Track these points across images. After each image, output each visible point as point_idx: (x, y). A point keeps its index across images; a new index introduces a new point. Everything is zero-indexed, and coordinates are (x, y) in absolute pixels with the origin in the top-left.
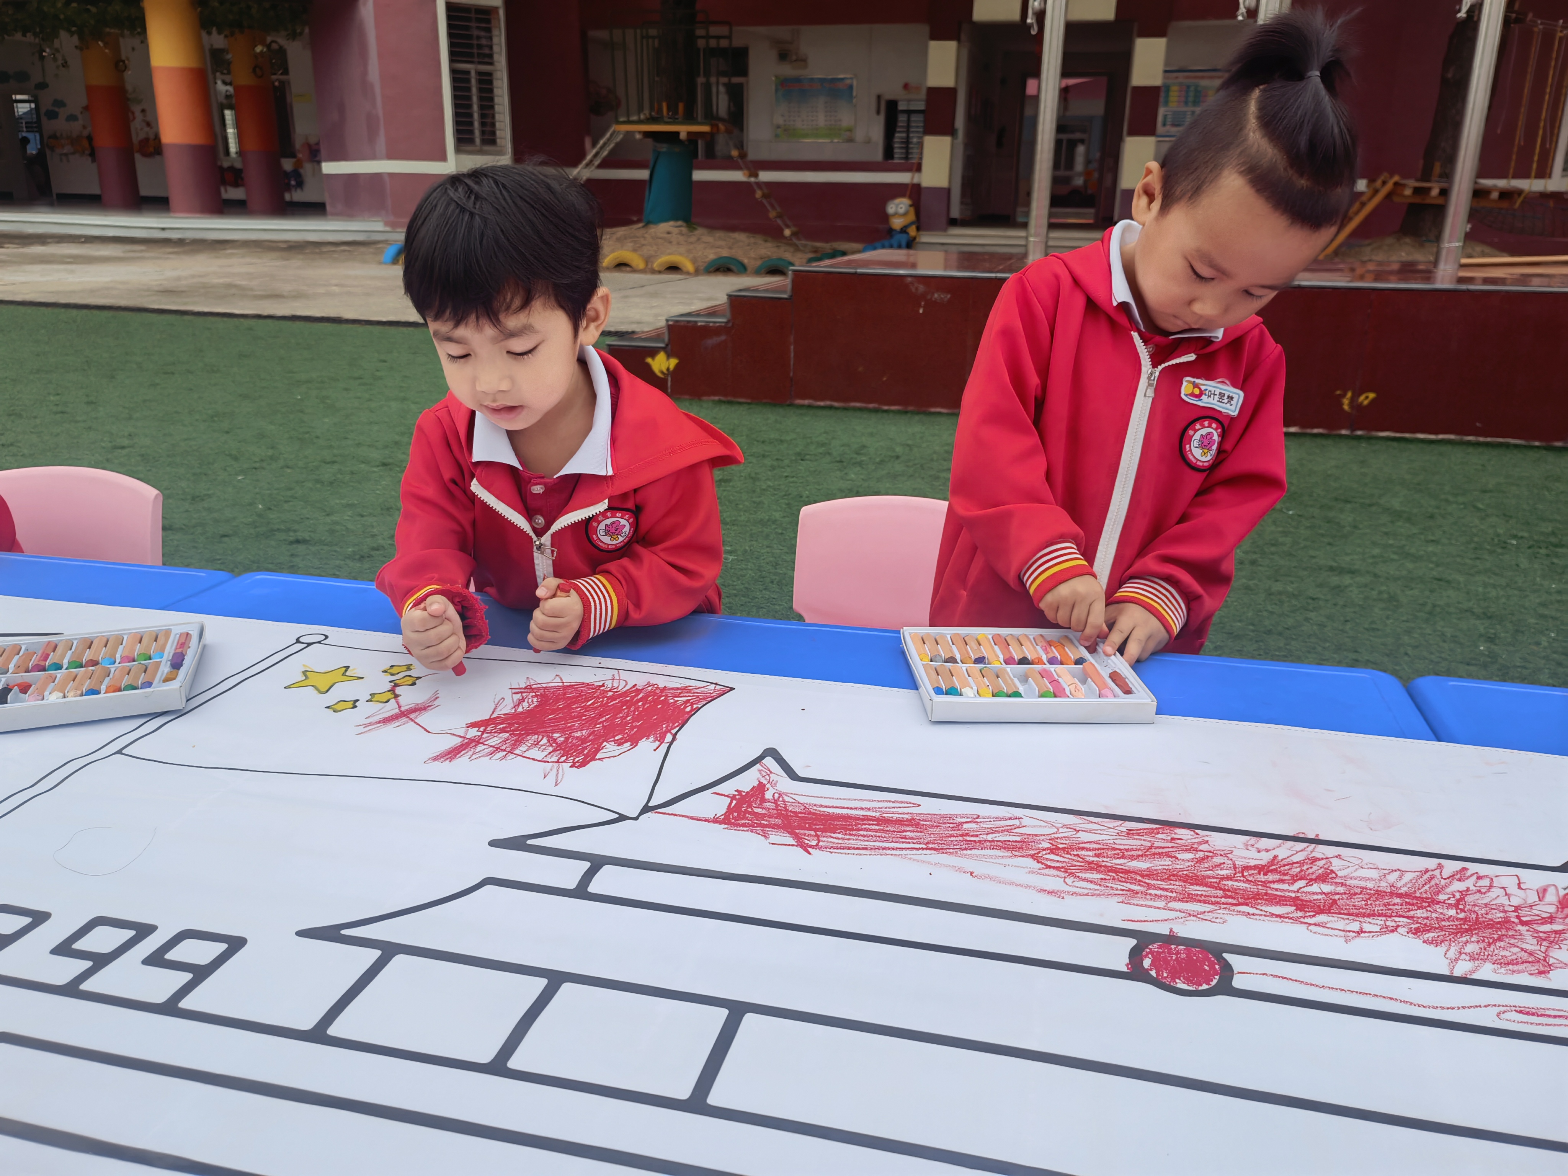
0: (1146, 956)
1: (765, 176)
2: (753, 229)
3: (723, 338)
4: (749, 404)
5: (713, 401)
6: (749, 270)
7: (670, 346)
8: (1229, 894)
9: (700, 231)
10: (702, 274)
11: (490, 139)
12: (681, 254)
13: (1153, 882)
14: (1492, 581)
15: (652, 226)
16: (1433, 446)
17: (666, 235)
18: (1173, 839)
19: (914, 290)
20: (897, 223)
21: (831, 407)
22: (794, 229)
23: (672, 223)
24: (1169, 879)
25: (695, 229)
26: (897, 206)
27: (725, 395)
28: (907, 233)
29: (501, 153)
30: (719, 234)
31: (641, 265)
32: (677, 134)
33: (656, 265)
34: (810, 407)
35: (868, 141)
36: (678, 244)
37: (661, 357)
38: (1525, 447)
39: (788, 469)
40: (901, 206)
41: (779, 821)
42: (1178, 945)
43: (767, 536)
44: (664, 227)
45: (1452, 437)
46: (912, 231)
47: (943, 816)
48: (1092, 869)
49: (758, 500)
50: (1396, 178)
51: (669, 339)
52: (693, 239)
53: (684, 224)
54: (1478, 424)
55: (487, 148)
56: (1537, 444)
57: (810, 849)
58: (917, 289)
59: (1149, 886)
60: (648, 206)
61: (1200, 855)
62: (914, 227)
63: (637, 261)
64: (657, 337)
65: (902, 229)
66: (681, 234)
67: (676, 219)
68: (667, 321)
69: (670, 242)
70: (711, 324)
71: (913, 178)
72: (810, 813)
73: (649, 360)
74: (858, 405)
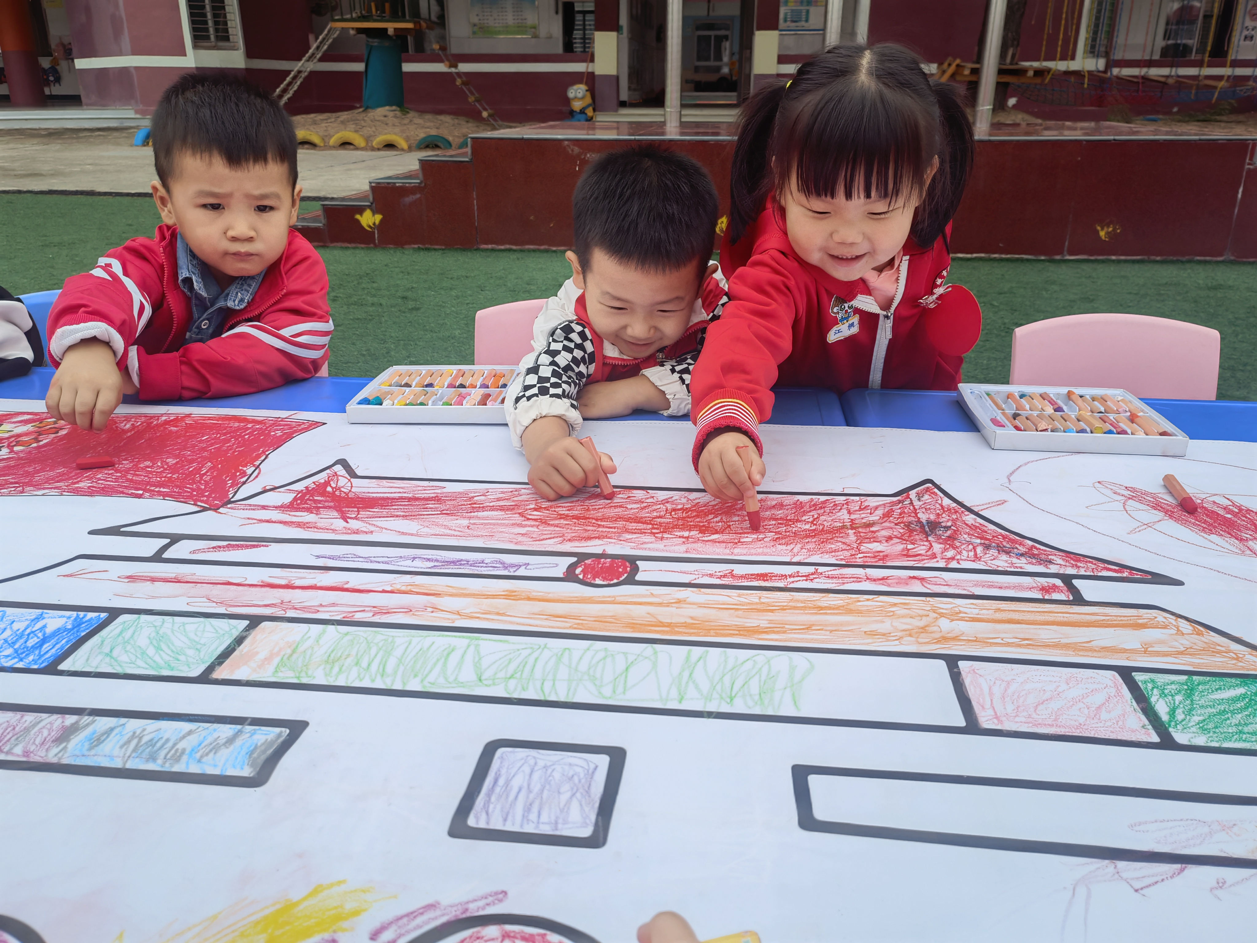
0: (580, 566)
1: (465, 67)
2: (456, 113)
3: (418, 196)
4: (443, 250)
5: (414, 248)
6: (454, 146)
7: (374, 205)
8: (655, 526)
9: (412, 114)
10: (414, 151)
11: (223, 36)
12: (395, 134)
13: (602, 523)
14: (994, 356)
15: (370, 110)
16: (969, 262)
17: (383, 118)
18: (629, 497)
19: (570, 152)
20: (577, 105)
21: (510, 250)
22: (490, 111)
23: (387, 108)
24: (615, 520)
25: (408, 112)
26: (576, 91)
27: (423, 244)
28: (586, 114)
29: (234, 48)
30: (429, 116)
31: (363, 144)
32: (386, 30)
33: (375, 144)
34: (493, 250)
35: (550, 37)
36: (394, 125)
37: (368, 213)
38: (1034, 260)
39: (470, 298)
40: (579, 91)
41: (332, 504)
42: (606, 559)
43: (446, 348)
44: (381, 112)
45: (983, 255)
46: (590, 112)
47: (460, 493)
48: (561, 518)
49: (441, 322)
50: (958, 61)
51: (373, 198)
52: (406, 121)
53: (398, 109)
54: (1001, 245)
55: (221, 44)
56: (1043, 258)
57: (349, 520)
58: (572, 151)
59: (599, 526)
60: (366, 93)
61: (645, 504)
62: (591, 109)
63: (358, 140)
64: (364, 198)
65: (581, 110)
66: (395, 117)
67: (391, 105)
68: (370, 183)
69: (387, 124)
70: (407, 185)
71: (587, 67)
72: (359, 497)
73: (358, 217)
74: (532, 247)
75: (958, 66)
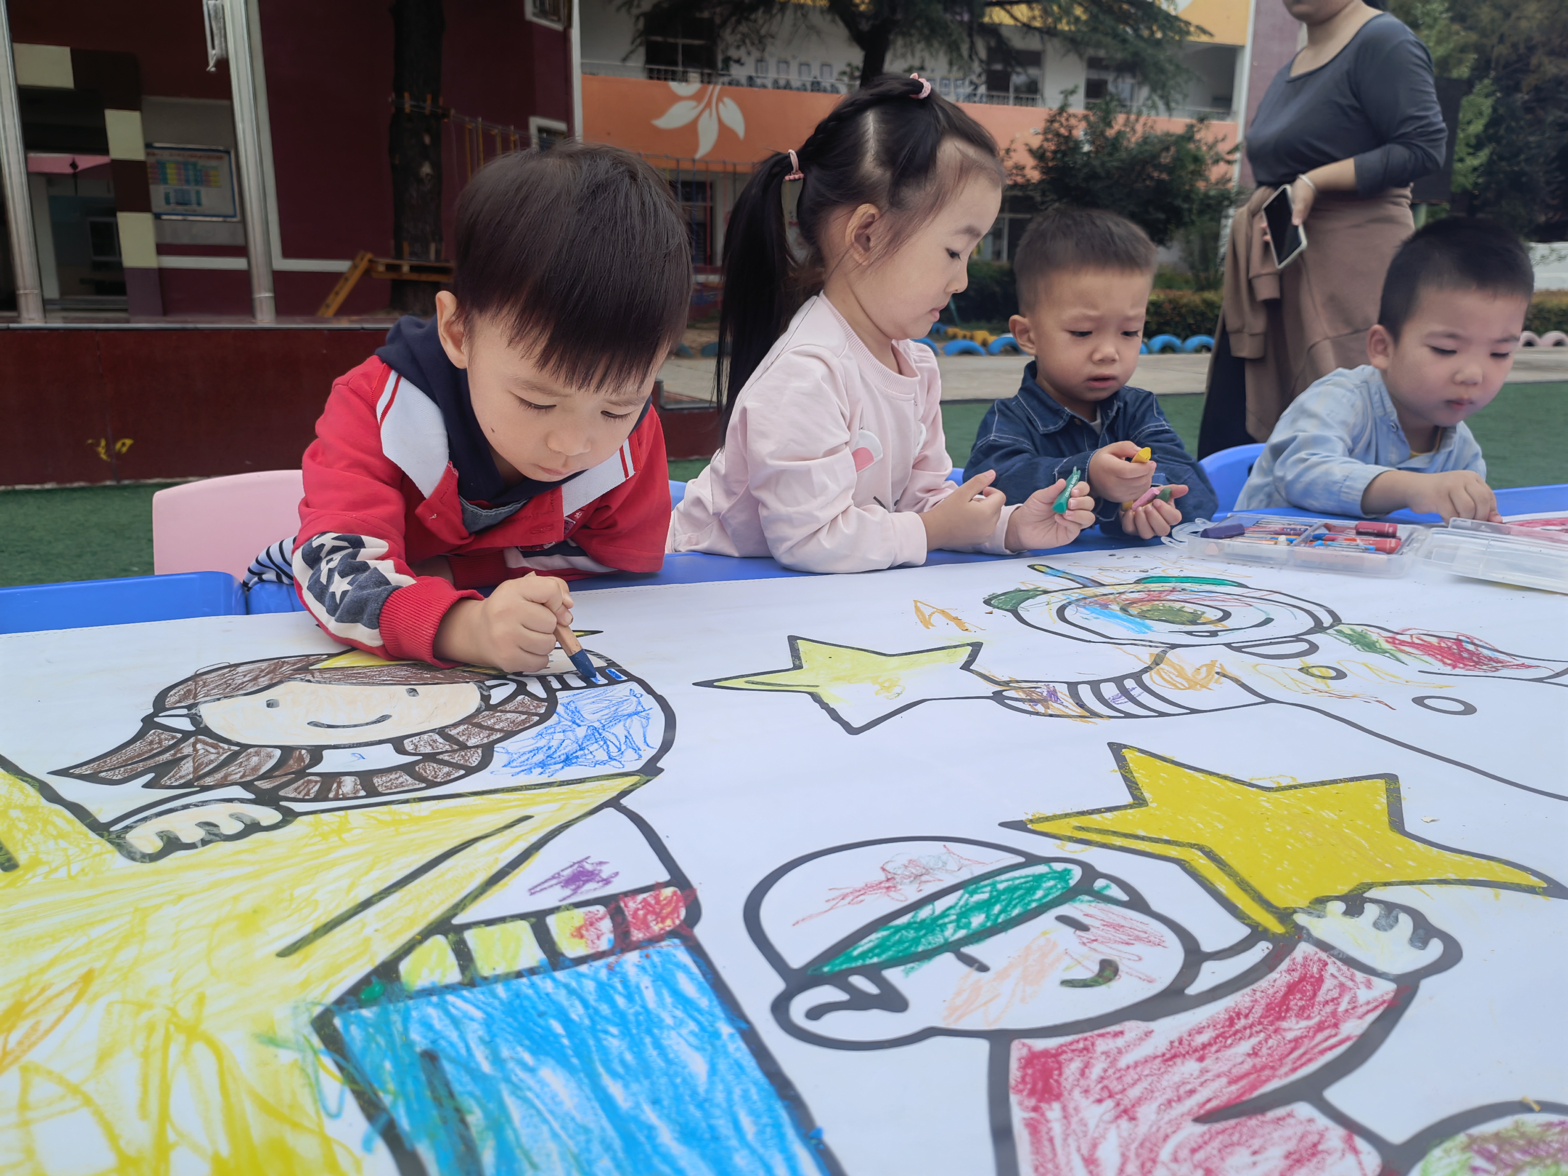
50: (367, 256)
75: (370, 261)
